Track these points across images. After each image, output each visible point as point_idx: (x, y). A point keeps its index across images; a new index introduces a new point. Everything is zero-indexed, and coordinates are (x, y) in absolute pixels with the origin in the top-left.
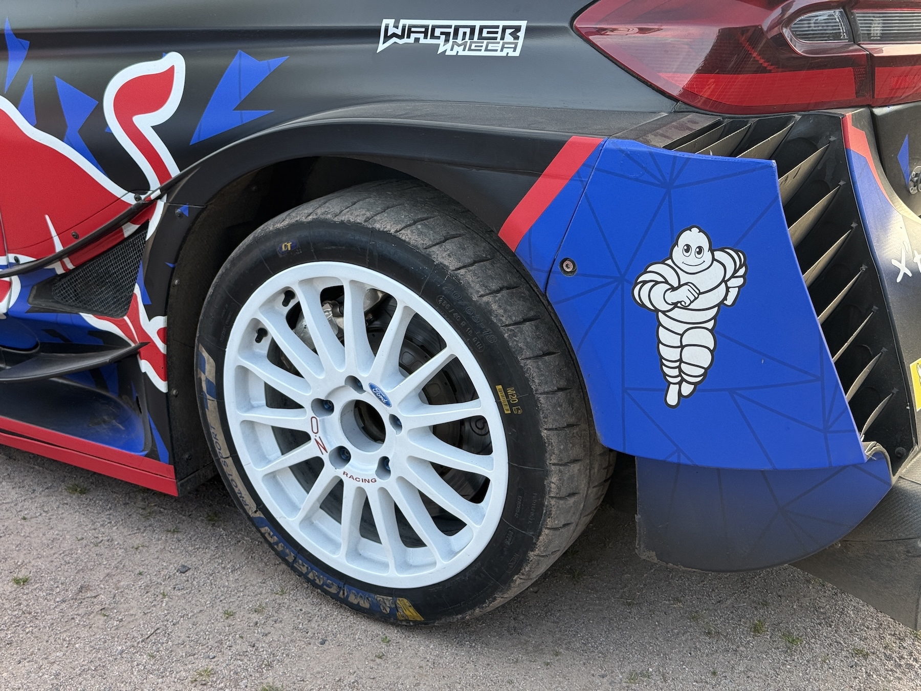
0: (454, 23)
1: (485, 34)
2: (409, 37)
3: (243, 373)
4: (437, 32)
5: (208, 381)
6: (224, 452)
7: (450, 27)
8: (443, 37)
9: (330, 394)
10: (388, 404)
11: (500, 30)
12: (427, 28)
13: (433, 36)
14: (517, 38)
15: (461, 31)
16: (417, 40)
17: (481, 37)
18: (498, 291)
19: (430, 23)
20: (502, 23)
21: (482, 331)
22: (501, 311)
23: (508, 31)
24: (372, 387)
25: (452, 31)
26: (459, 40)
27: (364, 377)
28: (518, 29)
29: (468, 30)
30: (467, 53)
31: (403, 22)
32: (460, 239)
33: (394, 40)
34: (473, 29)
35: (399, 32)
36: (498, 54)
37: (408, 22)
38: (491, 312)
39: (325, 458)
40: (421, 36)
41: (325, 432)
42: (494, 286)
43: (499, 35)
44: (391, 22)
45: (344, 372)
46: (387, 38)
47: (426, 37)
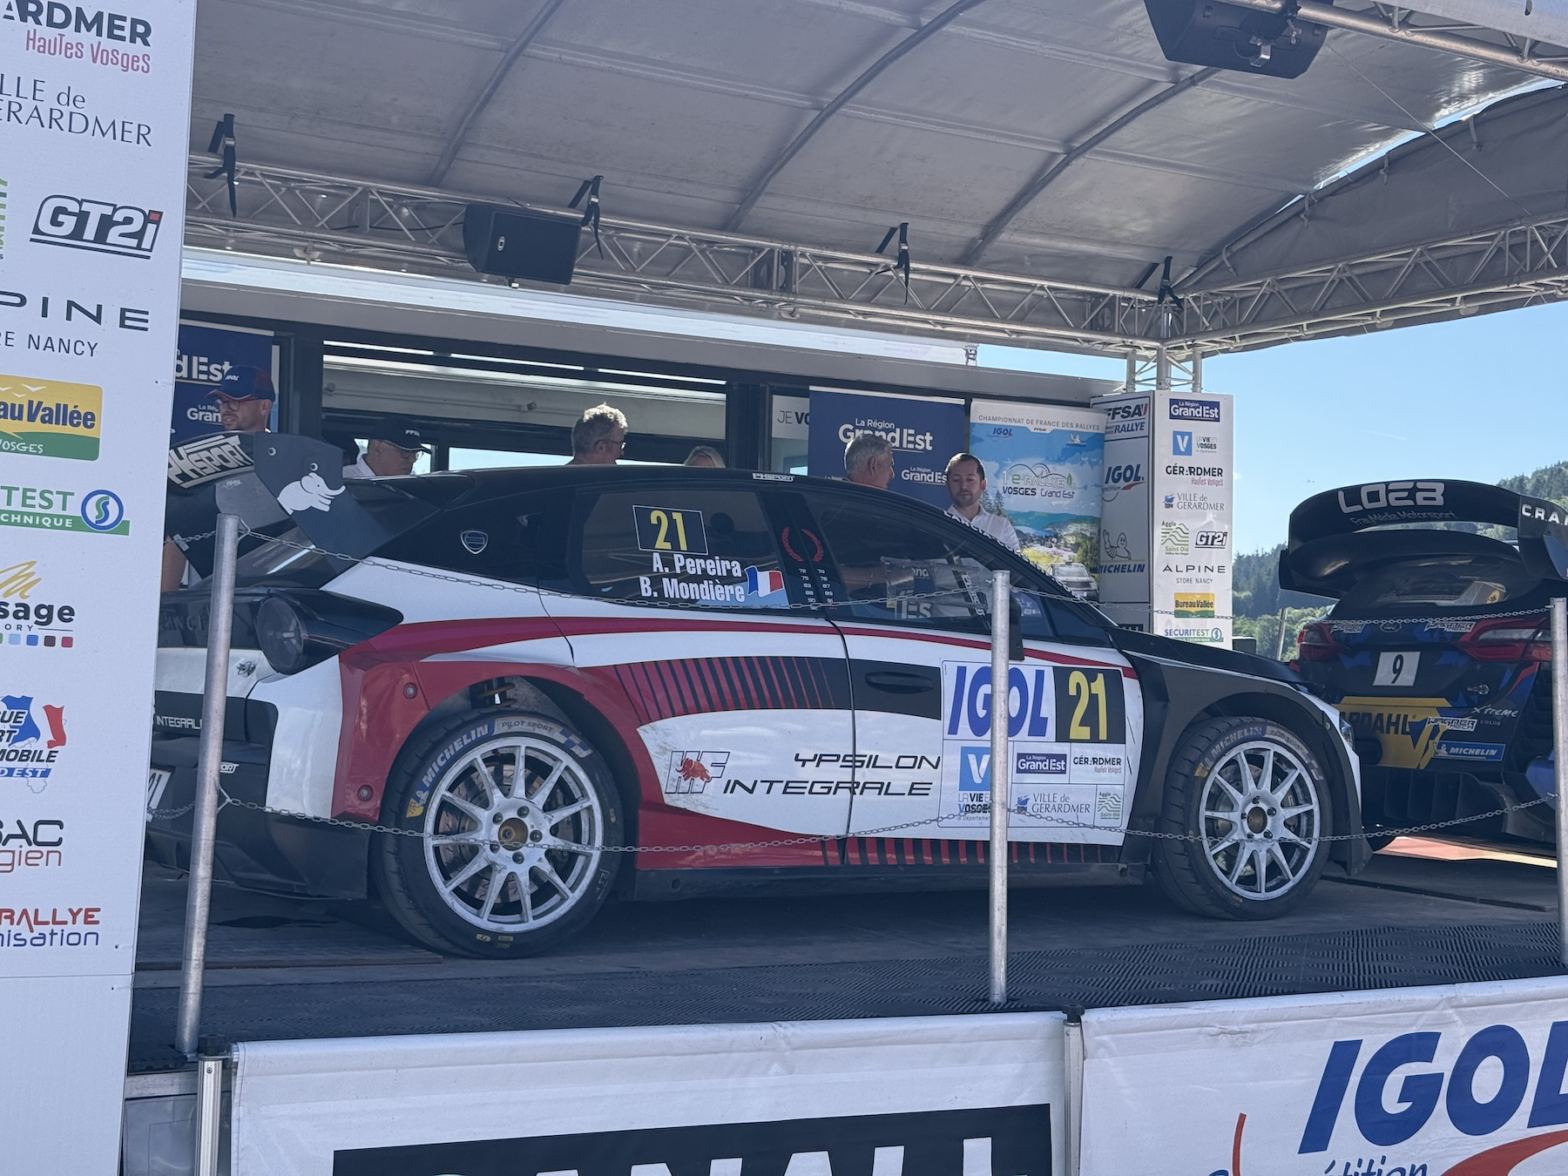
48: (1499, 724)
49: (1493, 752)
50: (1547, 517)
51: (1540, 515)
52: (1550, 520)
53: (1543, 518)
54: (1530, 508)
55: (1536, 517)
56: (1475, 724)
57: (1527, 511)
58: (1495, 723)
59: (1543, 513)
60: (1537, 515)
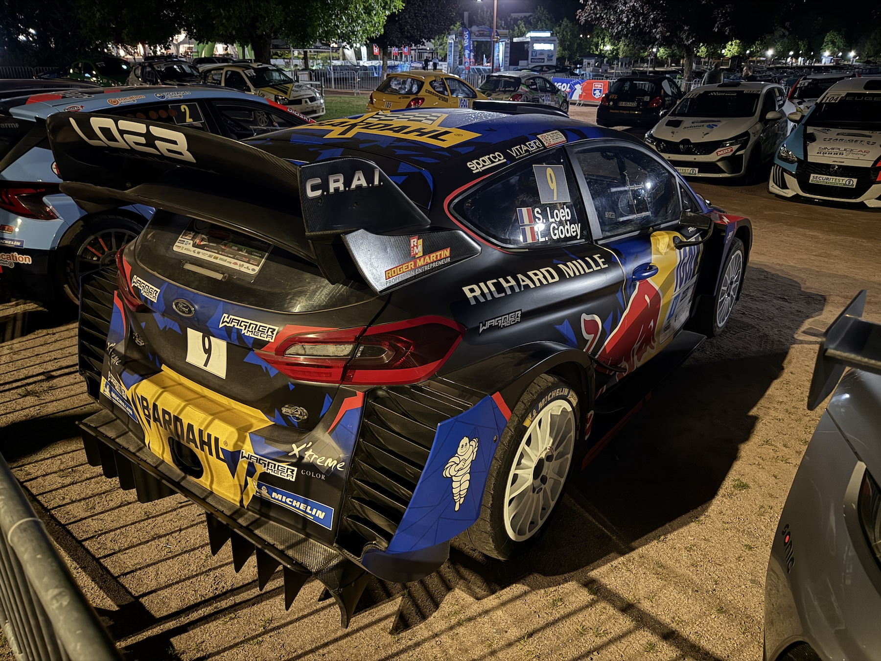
48: (323, 477)
49: (321, 515)
50: (348, 182)
51: (336, 185)
52: (353, 186)
53: (342, 188)
54: (318, 181)
55: (332, 190)
56: (295, 473)
57: (314, 188)
58: (317, 476)
59: (342, 180)
60: (332, 187)
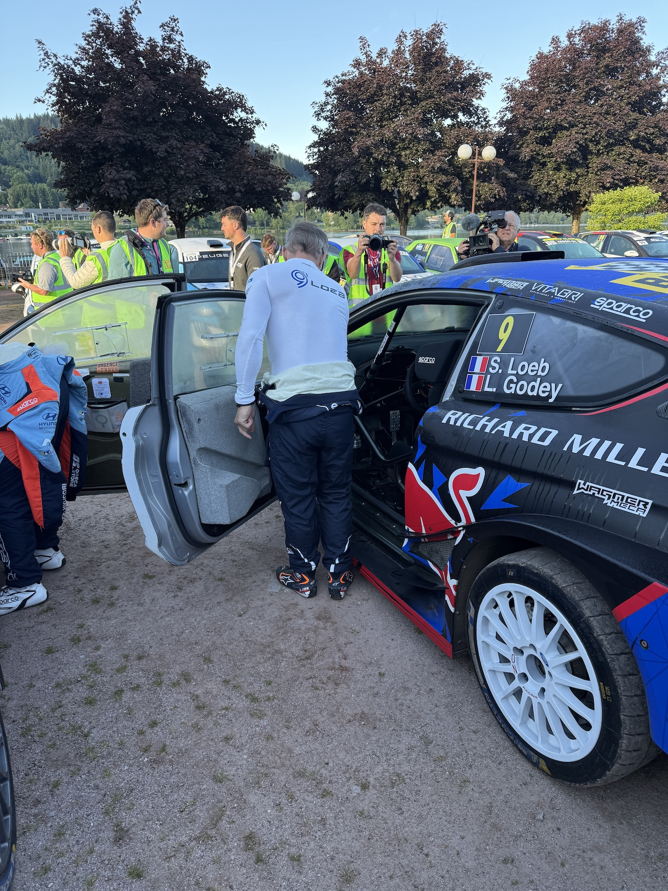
0: (614, 491)
1: (629, 500)
2: (590, 491)
3: (486, 620)
4: (605, 493)
5: (471, 617)
6: (474, 651)
7: (612, 492)
8: (607, 496)
9: (522, 647)
10: (547, 665)
11: (637, 501)
12: (600, 489)
13: (602, 494)
14: (646, 508)
15: (617, 496)
16: (594, 494)
17: (626, 501)
18: (609, 634)
19: (602, 488)
20: (639, 498)
21: (596, 653)
22: (608, 646)
23: (642, 503)
24: (541, 654)
25: (612, 494)
26: (615, 500)
27: (537, 646)
28: (647, 503)
29: (621, 497)
30: (618, 507)
31: (588, 483)
32: (595, 599)
33: (582, 490)
34: (623, 496)
35: (585, 487)
36: (634, 512)
37: (591, 484)
38: (603, 645)
39: (516, 676)
40: (596, 493)
41: (518, 664)
42: (607, 631)
43: (636, 504)
44: (582, 482)
45: (529, 640)
46: (579, 489)
47: (598, 494)
